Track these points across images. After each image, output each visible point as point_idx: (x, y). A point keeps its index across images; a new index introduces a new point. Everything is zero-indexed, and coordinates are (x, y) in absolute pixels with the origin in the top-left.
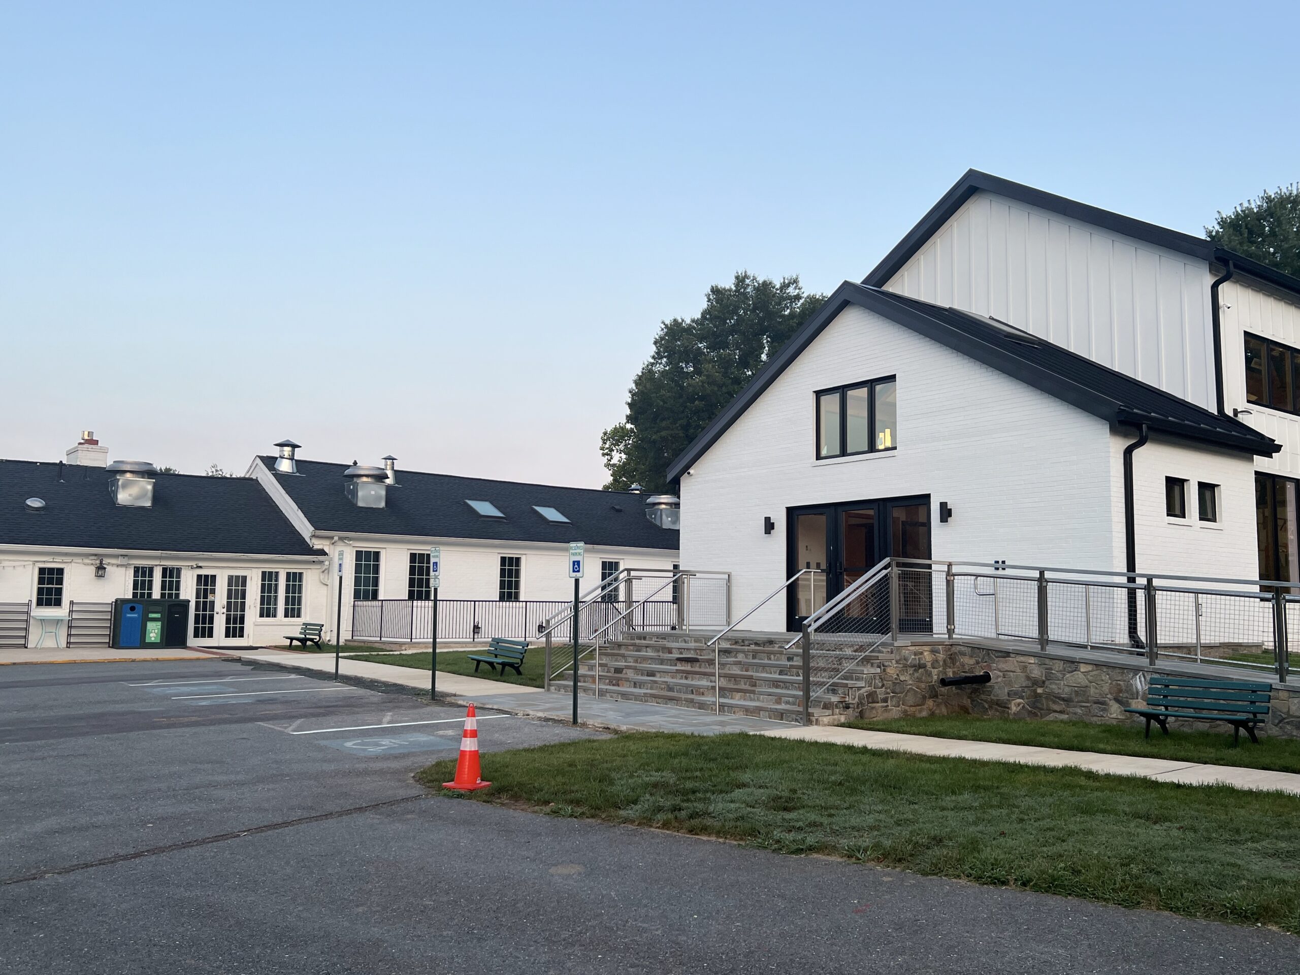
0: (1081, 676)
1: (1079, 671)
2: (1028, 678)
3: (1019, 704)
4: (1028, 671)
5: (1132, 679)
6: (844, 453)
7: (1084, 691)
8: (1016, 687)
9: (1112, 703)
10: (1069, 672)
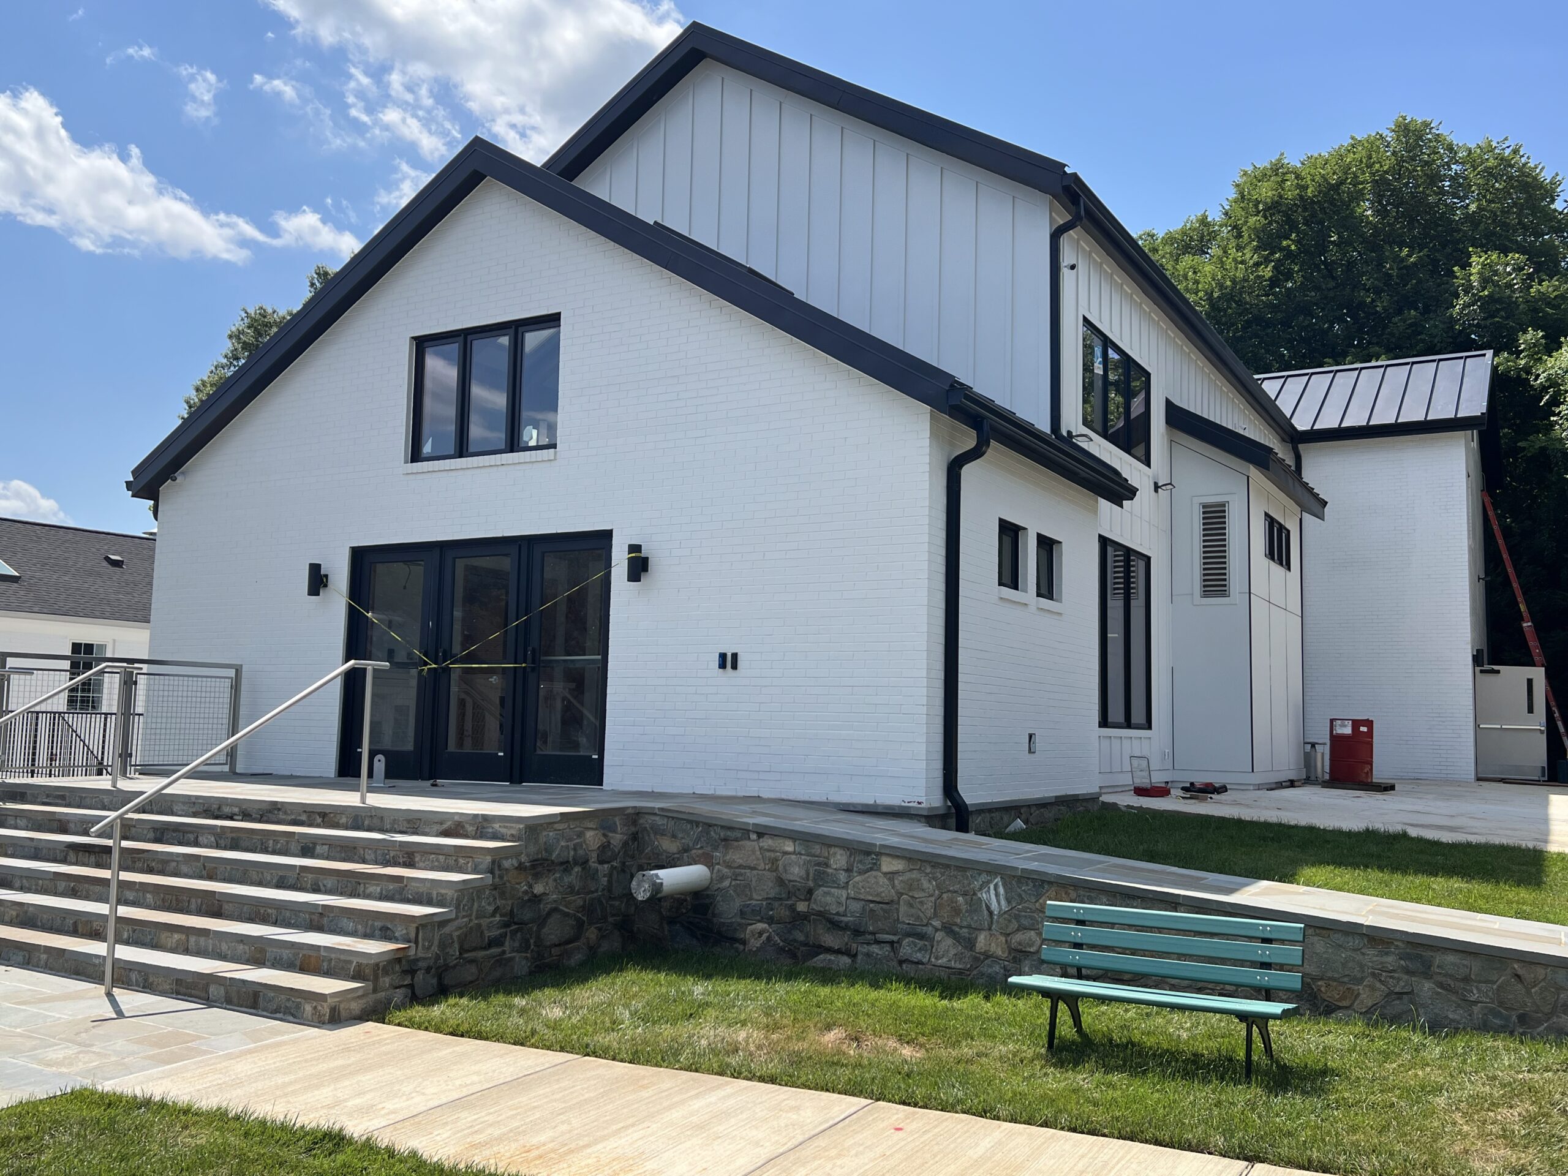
0: (883, 880)
1: (879, 869)
2: (781, 882)
3: (760, 934)
4: (781, 868)
5: (981, 889)
6: (462, 450)
7: (885, 911)
8: (757, 898)
9: (939, 936)
10: (860, 873)
